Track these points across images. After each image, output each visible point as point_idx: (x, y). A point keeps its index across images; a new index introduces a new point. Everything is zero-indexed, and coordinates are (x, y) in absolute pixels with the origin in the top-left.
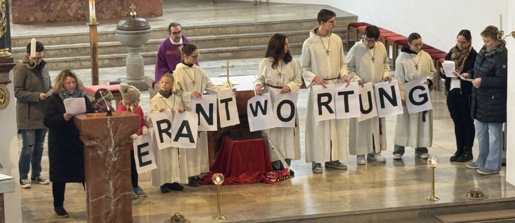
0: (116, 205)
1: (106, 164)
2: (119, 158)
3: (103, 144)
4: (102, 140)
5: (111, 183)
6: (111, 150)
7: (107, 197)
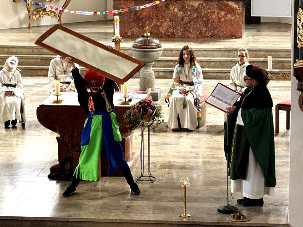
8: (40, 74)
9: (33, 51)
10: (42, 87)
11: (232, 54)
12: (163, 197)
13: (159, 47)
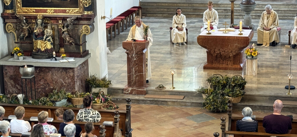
0: (136, 78)
1: (132, 61)
2: (138, 59)
3: (131, 53)
4: (130, 51)
5: (134, 69)
6: (134, 55)
7: (132, 74)
8: (192, 17)
9: (189, 5)
10: (194, 24)
11: (290, 6)
12: (261, 82)
13: (254, 4)
